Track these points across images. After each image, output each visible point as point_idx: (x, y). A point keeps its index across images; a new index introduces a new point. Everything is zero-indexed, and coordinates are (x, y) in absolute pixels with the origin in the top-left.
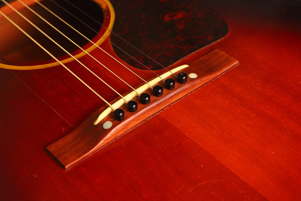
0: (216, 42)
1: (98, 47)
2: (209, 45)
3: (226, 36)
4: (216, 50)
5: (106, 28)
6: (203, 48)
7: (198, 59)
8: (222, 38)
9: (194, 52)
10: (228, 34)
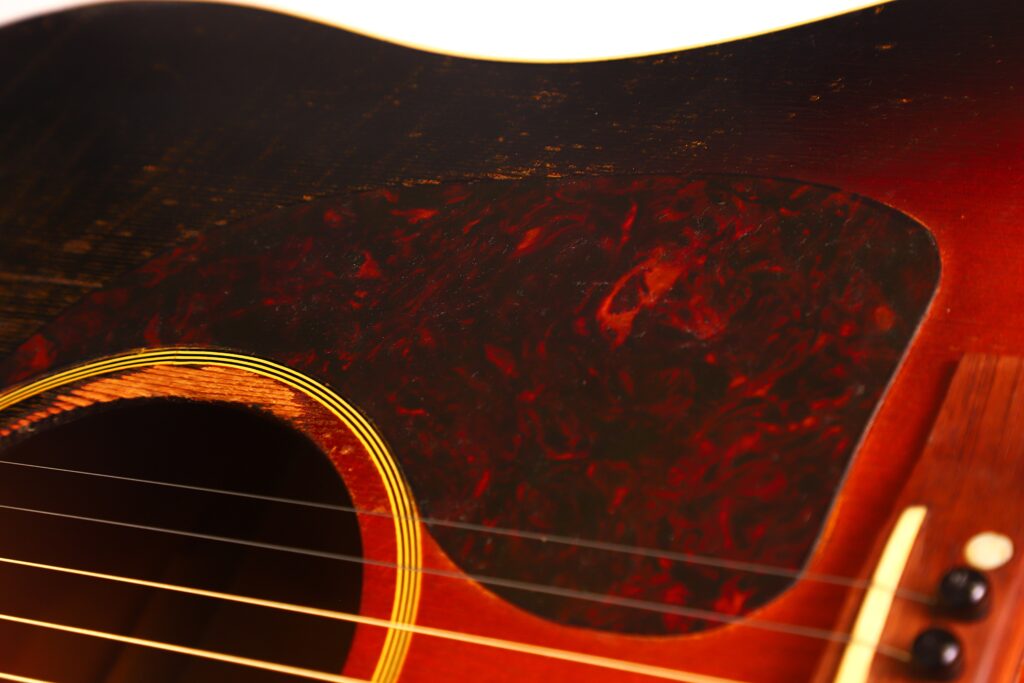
0: (924, 320)
1: (416, 636)
2: (907, 353)
3: (942, 275)
4: (966, 365)
5: (379, 511)
6: (893, 380)
7: (928, 451)
8: (938, 291)
9: (871, 423)
10: (944, 260)
